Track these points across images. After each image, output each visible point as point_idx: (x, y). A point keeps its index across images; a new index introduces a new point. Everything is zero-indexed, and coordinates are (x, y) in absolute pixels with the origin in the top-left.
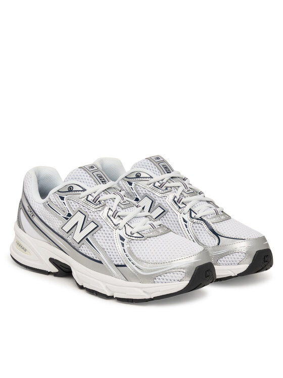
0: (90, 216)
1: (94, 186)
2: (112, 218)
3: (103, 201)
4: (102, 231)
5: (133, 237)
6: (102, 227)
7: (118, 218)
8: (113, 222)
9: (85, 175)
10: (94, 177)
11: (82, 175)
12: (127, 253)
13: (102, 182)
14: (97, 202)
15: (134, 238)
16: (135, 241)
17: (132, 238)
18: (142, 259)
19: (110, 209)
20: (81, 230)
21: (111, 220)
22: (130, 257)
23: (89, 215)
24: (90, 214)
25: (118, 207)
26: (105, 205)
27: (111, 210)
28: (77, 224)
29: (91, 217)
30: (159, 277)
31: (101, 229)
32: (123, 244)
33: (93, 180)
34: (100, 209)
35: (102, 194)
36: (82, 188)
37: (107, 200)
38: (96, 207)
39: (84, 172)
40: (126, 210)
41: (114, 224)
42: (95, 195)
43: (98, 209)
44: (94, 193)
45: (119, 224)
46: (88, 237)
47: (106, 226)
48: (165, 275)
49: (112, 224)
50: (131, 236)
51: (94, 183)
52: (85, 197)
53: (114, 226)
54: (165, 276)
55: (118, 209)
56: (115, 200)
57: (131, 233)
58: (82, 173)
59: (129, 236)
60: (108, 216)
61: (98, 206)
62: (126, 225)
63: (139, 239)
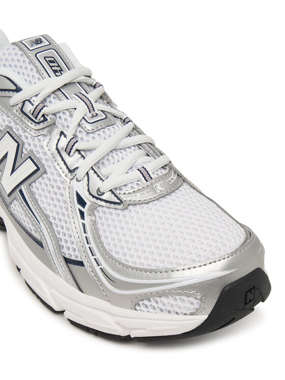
0: (26, 146)
1: (37, 81)
2: (65, 155)
3: (51, 116)
4: (46, 181)
5: (101, 200)
6: (45, 172)
7: (77, 155)
8: (65, 163)
9: (22, 59)
10: (38, 64)
11: (16, 58)
12: (89, 235)
13: (55, 71)
14: (39, 116)
15: (103, 203)
16: (105, 209)
17: (99, 202)
18: (114, 254)
19: (62, 133)
20: (13, 171)
21: (63, 160)
22: (93, 245)
23: (23, 144)
24: (25, 141)
25: (79, 129)
26: (54, 124)
27: (65, 136)
28: (6, 156)
29: (29, 148)
30: (146, 302)
31: (45, 176)
32: (82, 214)
33: (35, 70)
34: (45, 132)
35: (52, 99)
36: (15, 85)
37: (59, 112)
38: (38, 127)
39: (21, 52)
40: (96, 135)
41: (67, 167)
42: (37, 101)
43: (41, 132)
44: (37, 96)
45: (77, 168)
46: (23, 187)
47: (52, 170)
48: (158, 299)
49: (64, 167)
50: (97, 198)
51: (37, 76)
52: (20, 105)
53: (67, 171)
54: (157, 302)
55: (78, 134)
56: (76, 113)
57: (98, 190)
58: (16, 54)
59: (94, 197)
60: (57, 149)
61: (42, 125)
62: (91, 172)
63: (113, 205)
